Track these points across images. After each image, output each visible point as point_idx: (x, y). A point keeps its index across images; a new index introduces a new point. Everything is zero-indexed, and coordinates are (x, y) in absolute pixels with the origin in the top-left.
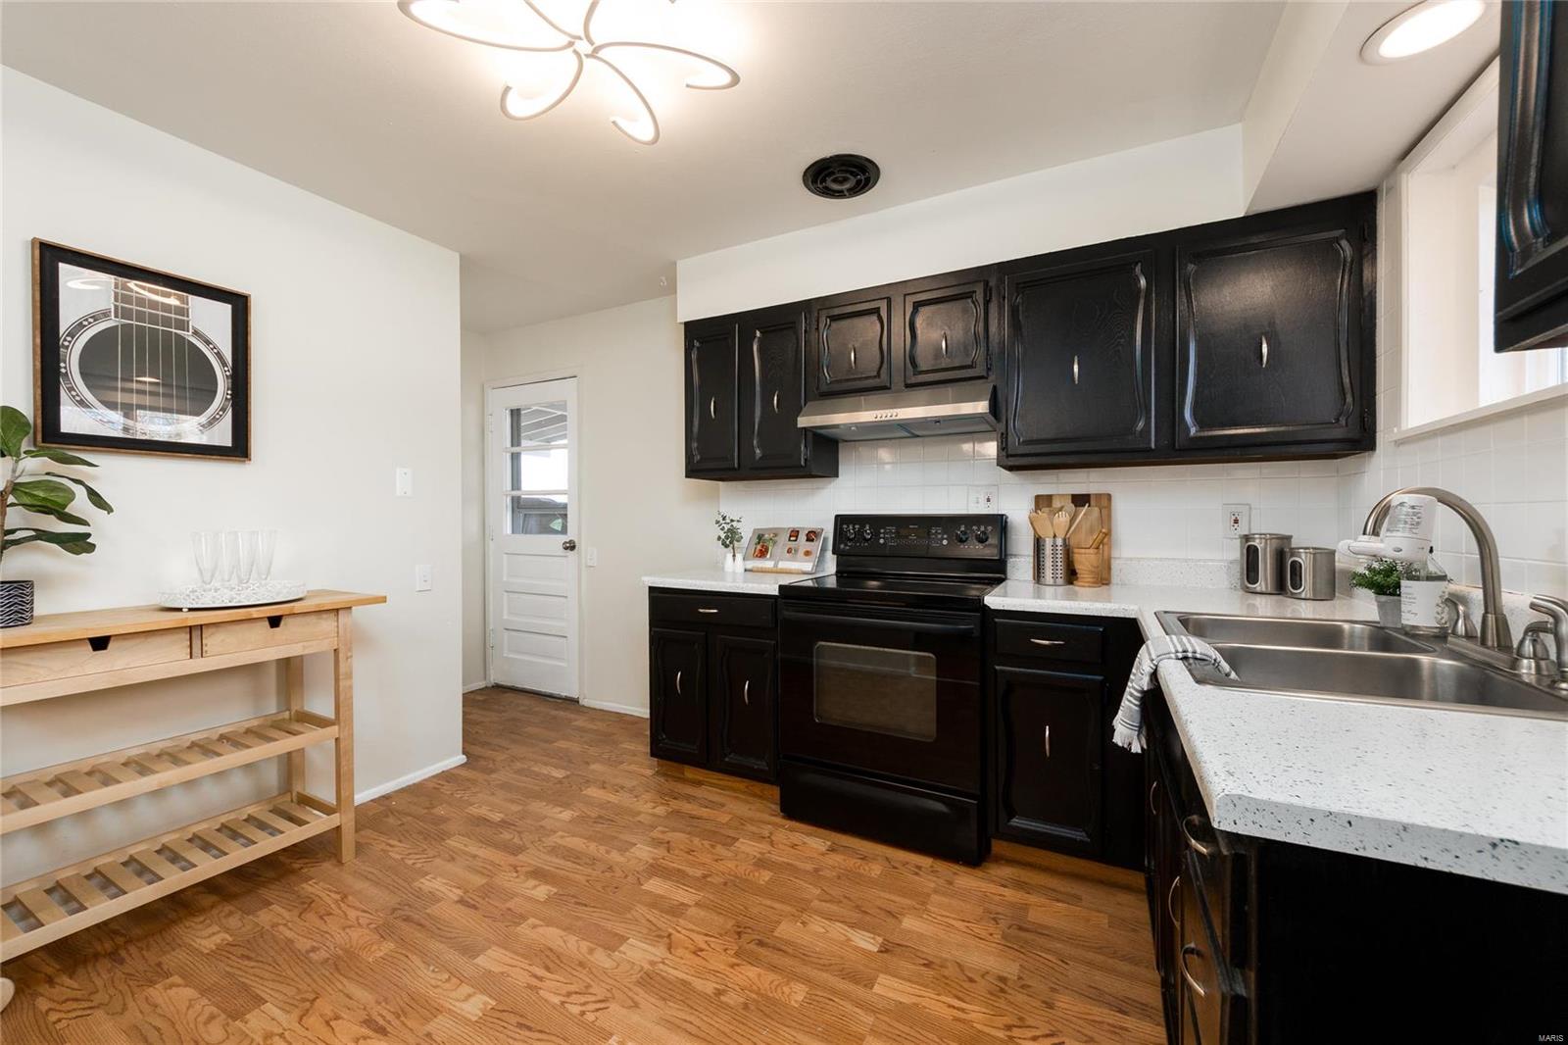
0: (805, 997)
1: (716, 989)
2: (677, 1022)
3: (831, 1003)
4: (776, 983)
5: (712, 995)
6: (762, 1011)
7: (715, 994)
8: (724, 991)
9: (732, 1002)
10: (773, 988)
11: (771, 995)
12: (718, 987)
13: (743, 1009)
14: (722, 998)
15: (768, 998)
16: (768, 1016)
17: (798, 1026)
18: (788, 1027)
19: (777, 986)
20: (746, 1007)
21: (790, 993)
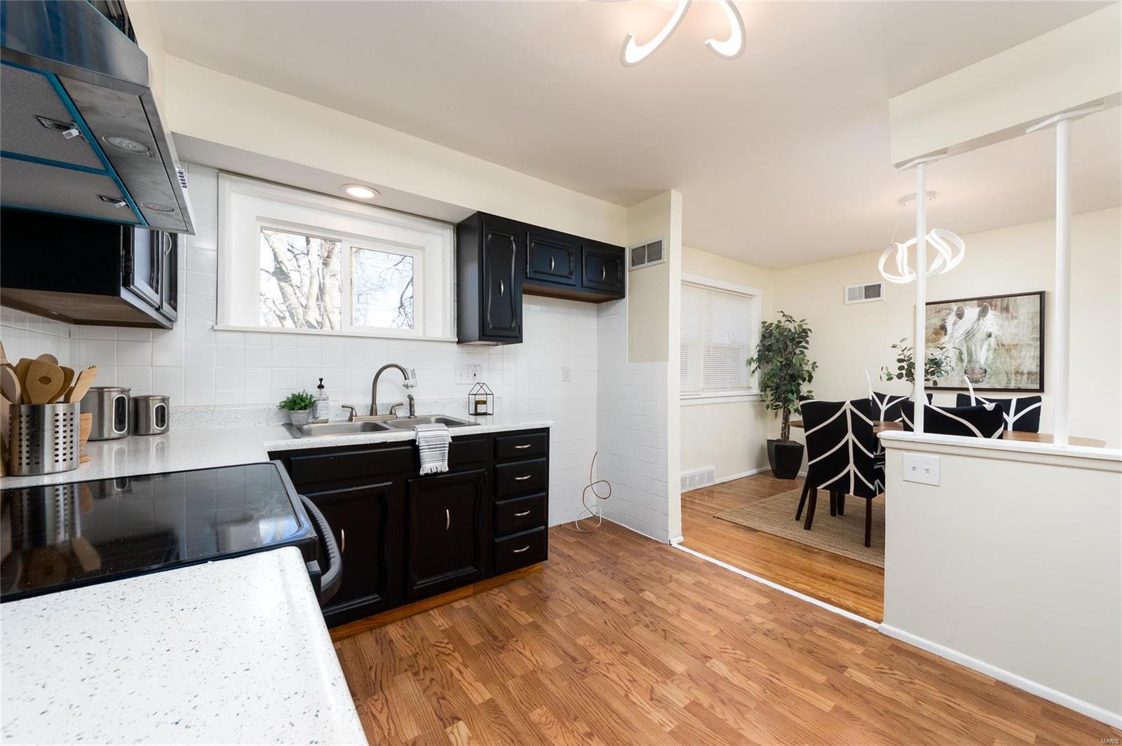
0: (535, 709)
1: (591, 740)
2: (622, 724)
3: (522, 700)
4: (548, 727)
5: (596, 736)
6: (567, 712)
7: (593, 735)
8: (586, 736)
9: (584, 725)
10: (551, 724)
11: (556, 720)
12: (589, 741)
13: (578, 718)
14: (589, 731)
15: (558, 719)
16: (565, 707)
17: (550, 695)
18: (557, 697)
19: (548, 724)
20: (576, 719)
21: (543, 716)
